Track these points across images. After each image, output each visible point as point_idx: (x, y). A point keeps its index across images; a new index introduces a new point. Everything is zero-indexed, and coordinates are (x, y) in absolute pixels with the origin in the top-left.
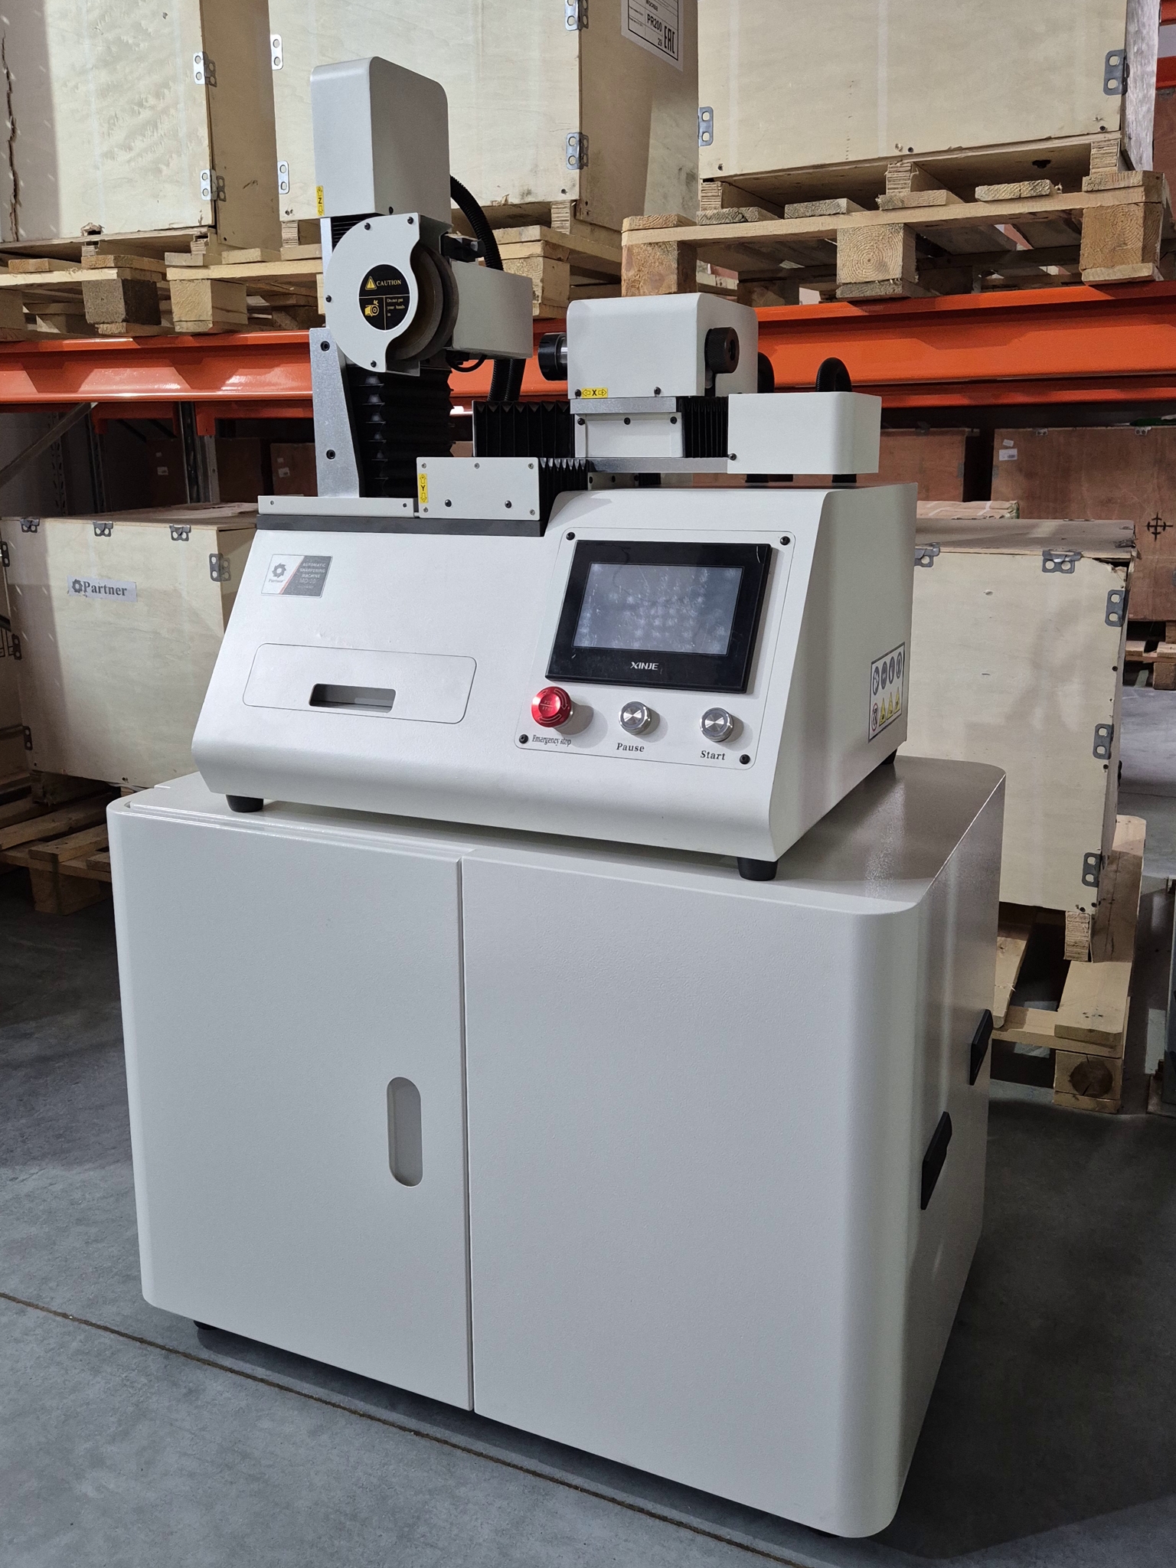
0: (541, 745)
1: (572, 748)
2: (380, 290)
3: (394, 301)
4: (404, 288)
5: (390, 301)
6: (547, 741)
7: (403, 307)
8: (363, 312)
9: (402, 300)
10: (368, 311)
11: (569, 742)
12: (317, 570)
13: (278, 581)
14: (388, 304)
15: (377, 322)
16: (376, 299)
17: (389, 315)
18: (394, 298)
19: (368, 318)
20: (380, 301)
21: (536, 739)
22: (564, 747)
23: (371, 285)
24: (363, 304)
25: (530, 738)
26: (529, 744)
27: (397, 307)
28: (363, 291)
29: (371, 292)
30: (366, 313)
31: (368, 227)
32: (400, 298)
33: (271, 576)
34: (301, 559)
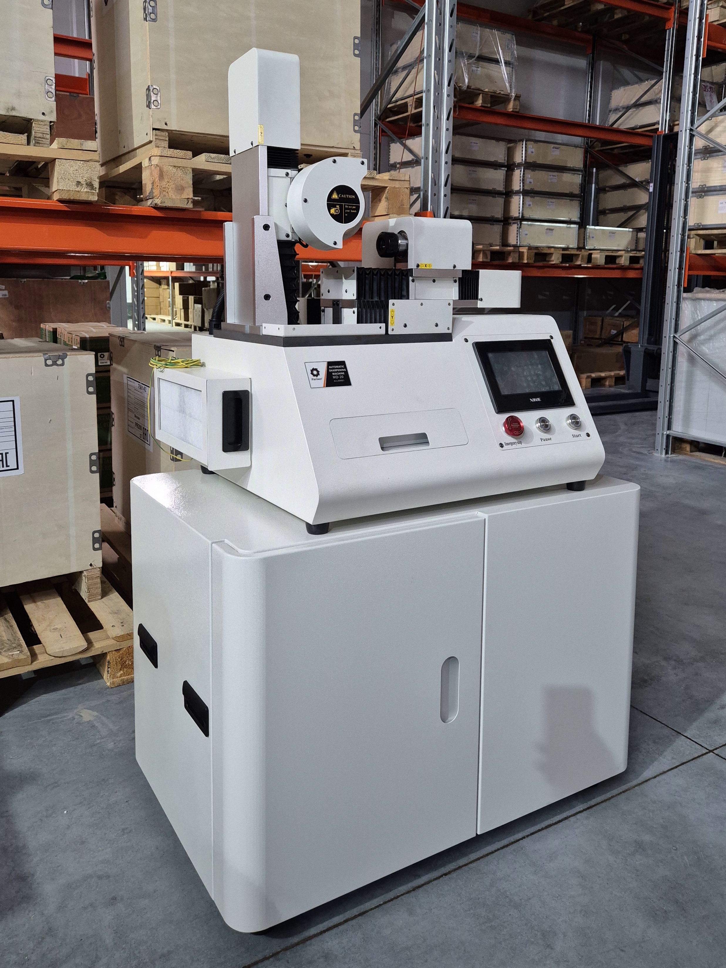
0: (510, 447)
1: (523, 445)
2: (340, 200)
3: (350, 207)
4: (357, 200)
5: (347, 207)
6: (512, 444)
7: (355, 211)
8: (329, 212)
9: (355, 207)
10: (333, 211)
11: (520, 443)
12: (340, 370)
13: (318, 379)
14: (346, 209)
15: (338, 218)
16: (338, 205)
17: (346, 215)
18: (350, 206)
19: (332, 215)
20: (341, 207)
21: (507, 444)
22: (519, 446)
23: (335, 196)
24: (329, 207)
25: (504, 444)
26: (505, 447)
27: (352, 211)
28: (330, 198)
29: (335, 200)
30: (331, 213)
31: (334, 161)
32: (354, 206)
33: (311, 376)
34: (325, 364)
